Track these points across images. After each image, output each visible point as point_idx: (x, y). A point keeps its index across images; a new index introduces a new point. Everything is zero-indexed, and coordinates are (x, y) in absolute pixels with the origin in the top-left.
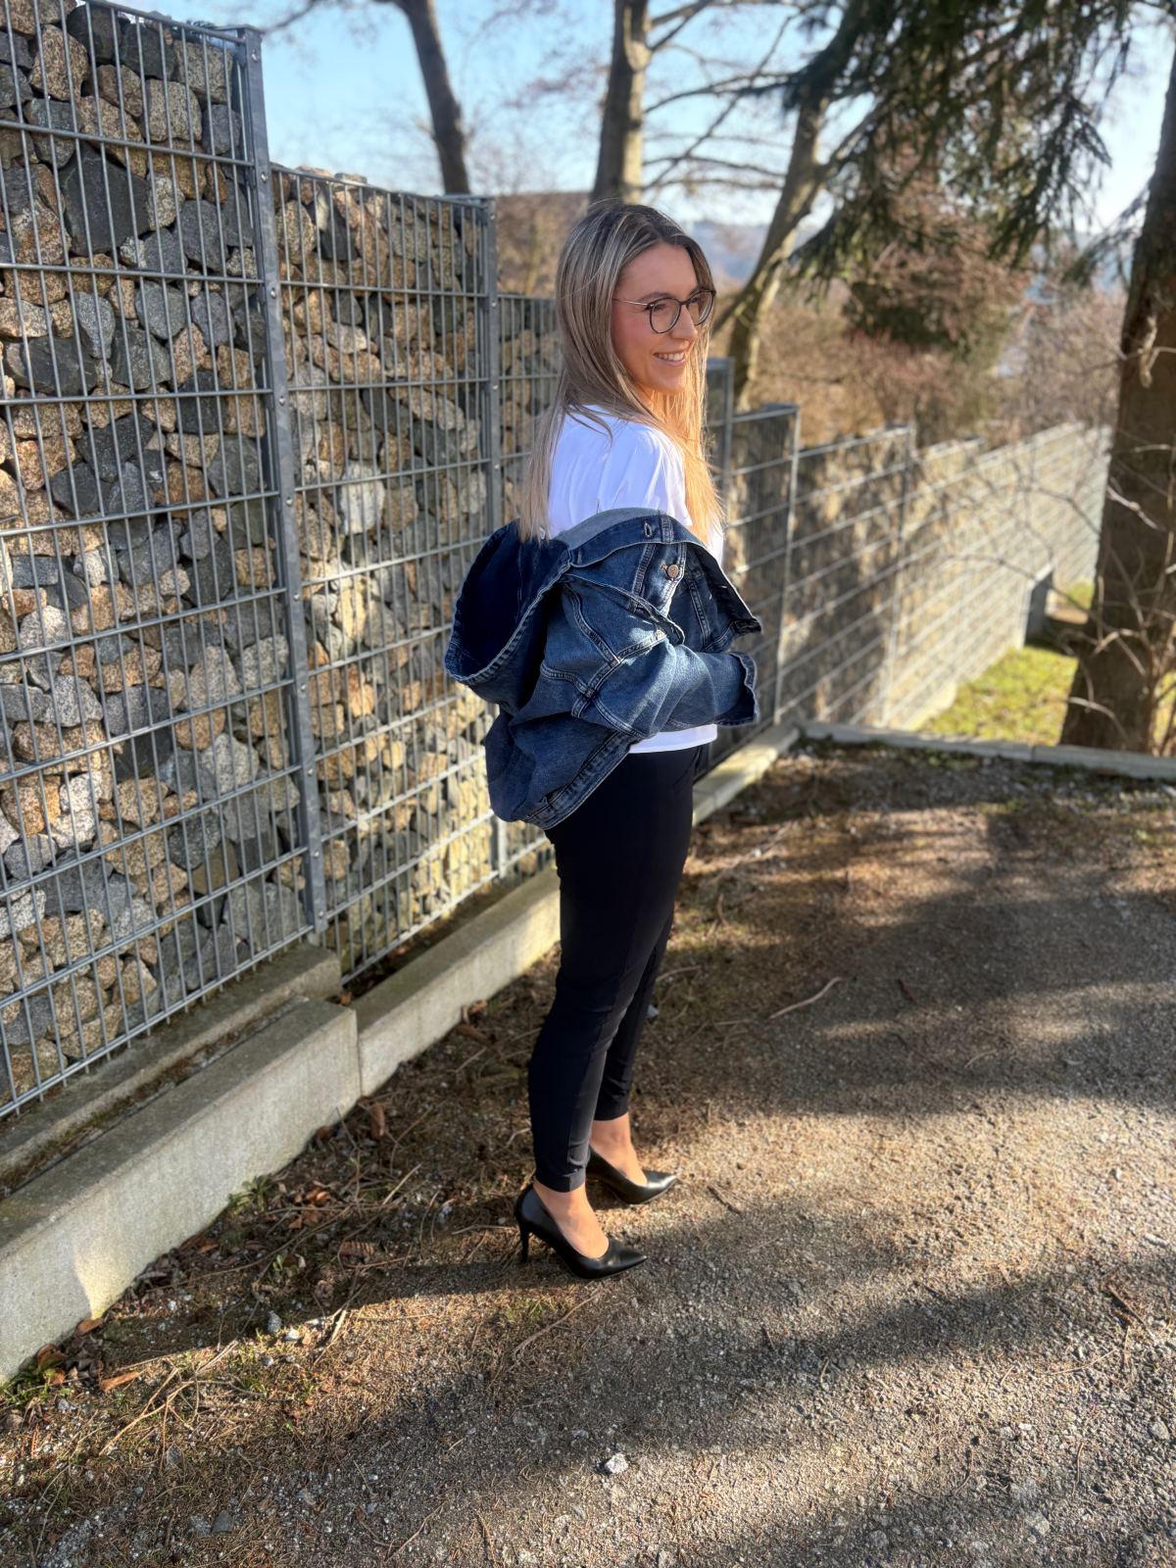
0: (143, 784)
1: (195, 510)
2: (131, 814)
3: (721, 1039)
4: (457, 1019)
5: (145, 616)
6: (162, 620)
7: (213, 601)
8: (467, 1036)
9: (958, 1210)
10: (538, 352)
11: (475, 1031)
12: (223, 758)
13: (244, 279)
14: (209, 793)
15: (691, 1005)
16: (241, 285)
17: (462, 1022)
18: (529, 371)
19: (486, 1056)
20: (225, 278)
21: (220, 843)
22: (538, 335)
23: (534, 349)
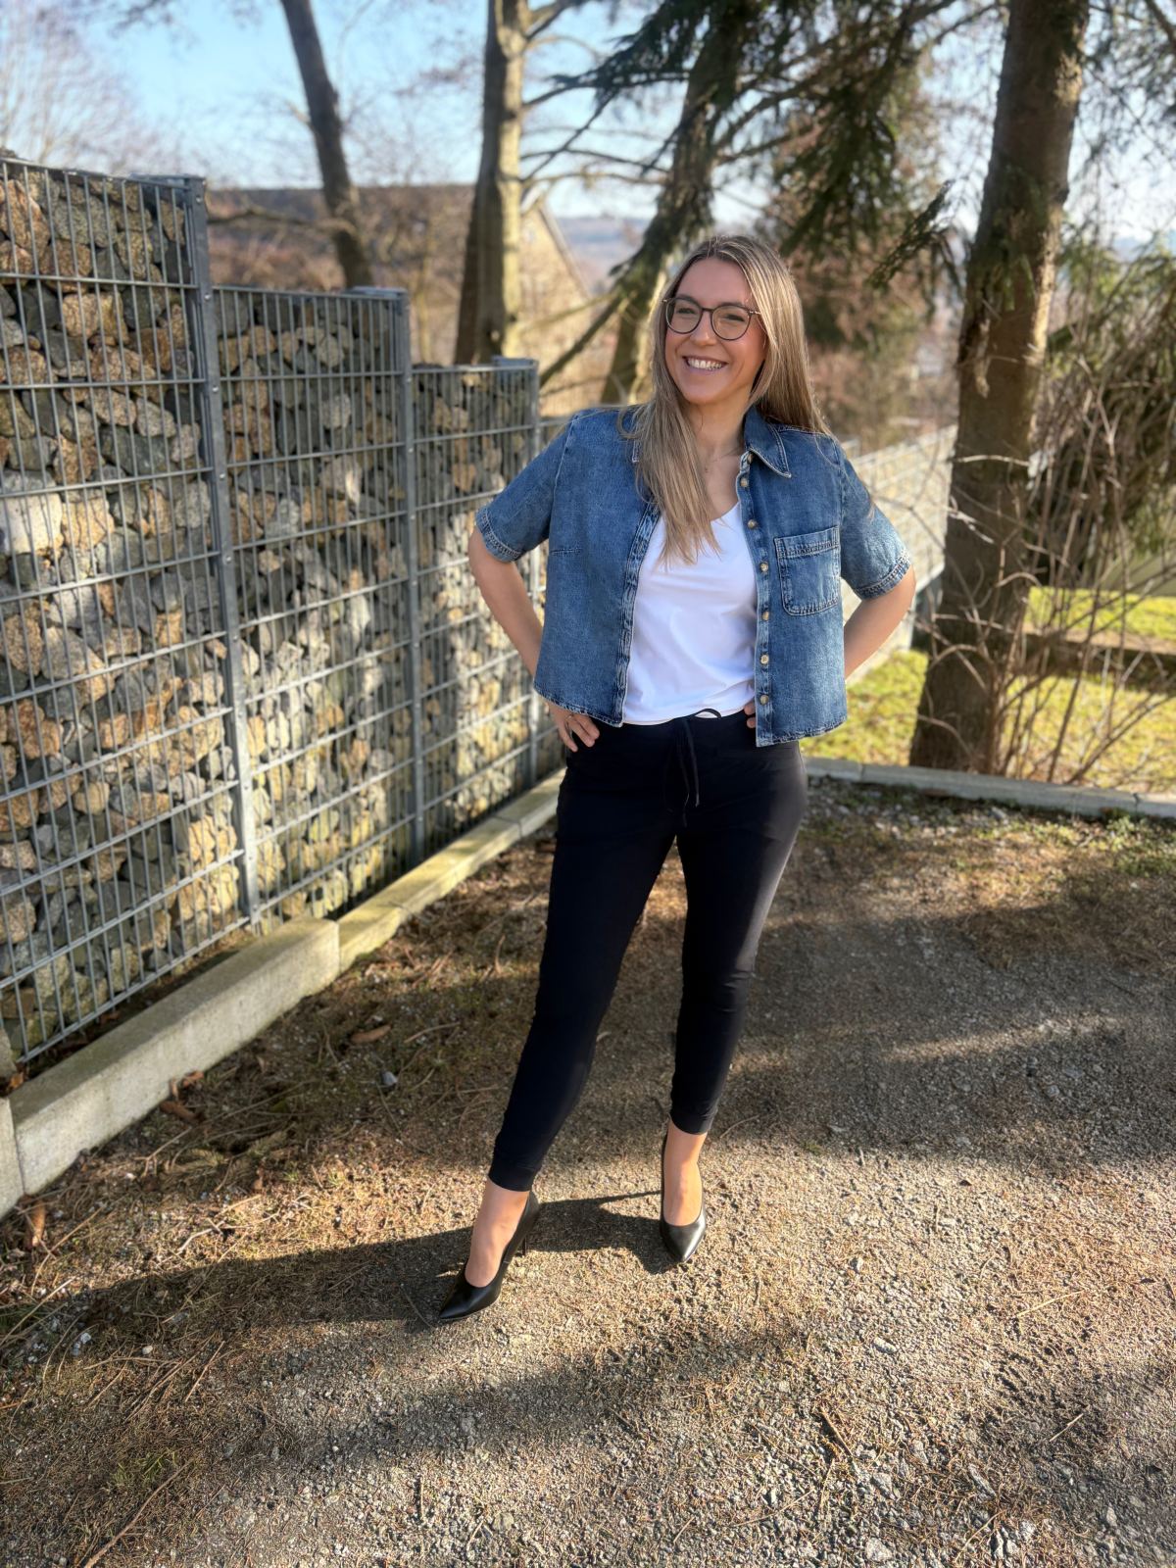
3: (460, 1111)
4: (164, 1093)
8: (172, 1114)
9: (675, 1316)
10: (276, 351)
11: (181, 1108)
15: (438, 1070)
17: (171, 1097)
18: (263, 371)
19: (188, 1138)
22: (274, 333)
23: (270, 347)
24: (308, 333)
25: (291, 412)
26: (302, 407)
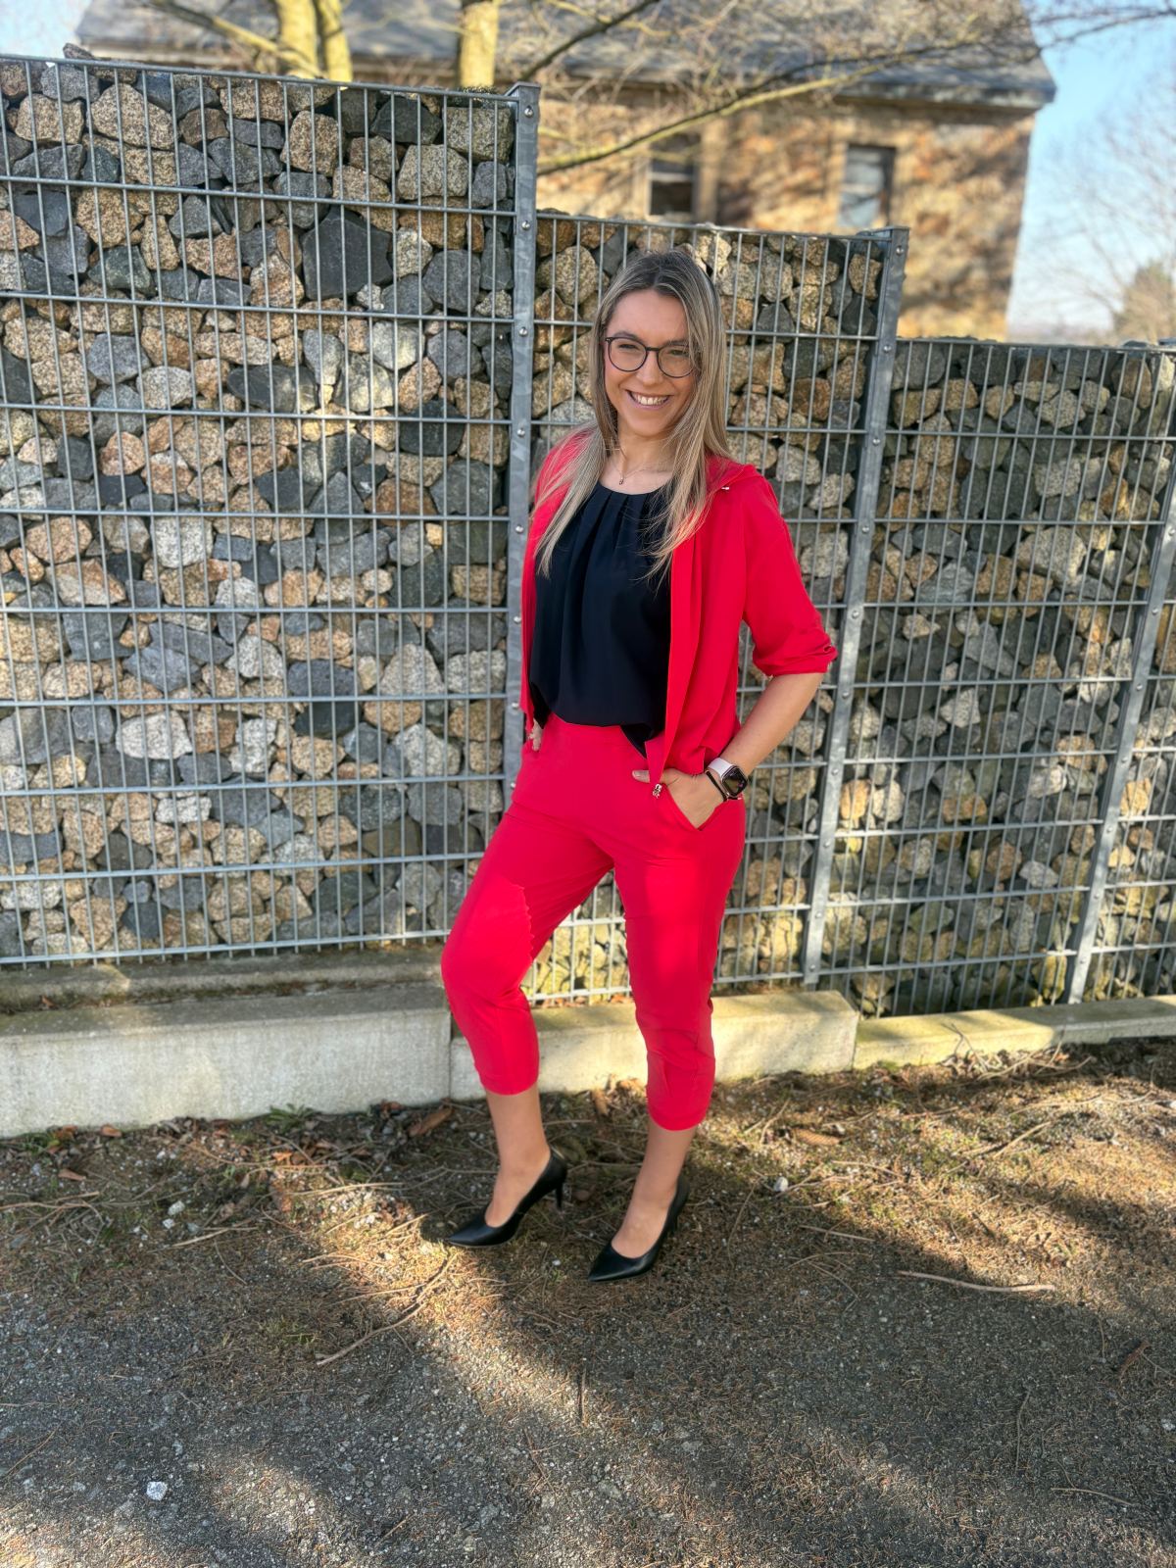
0: (321, 743)
1: (405, 523)
2: (303, 764)
4: (601, 1083)
5: (335, 603)
6: (354, 610)
7: (418, 605)
10: (976, 406)
12: (416, 746)
13: (493, 319)
14: (391, 771)
16: (490, 324)
17: (604, 1090)
20: (469, 318)
21: (399, 818)
22: (978, 387)
23: (967, 402)
24: (1028, 389)
25: (987, 471)
26: (1002, 468)
